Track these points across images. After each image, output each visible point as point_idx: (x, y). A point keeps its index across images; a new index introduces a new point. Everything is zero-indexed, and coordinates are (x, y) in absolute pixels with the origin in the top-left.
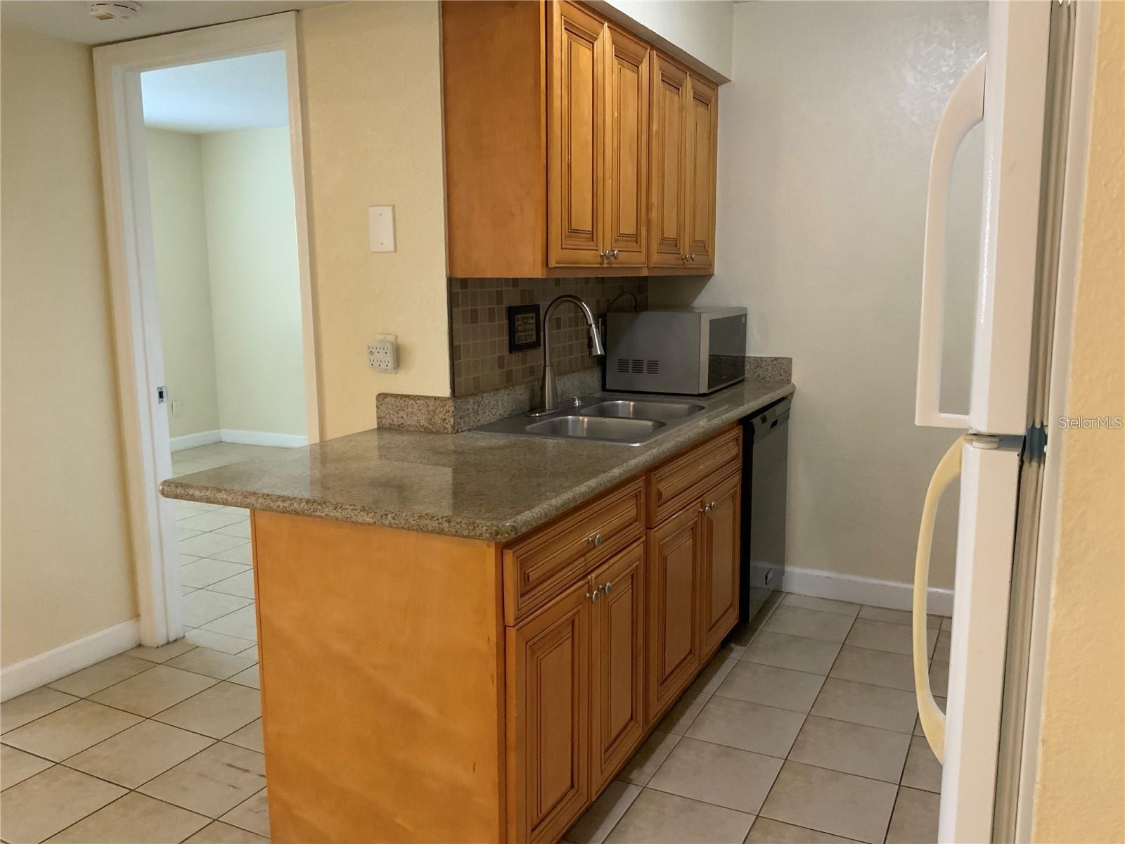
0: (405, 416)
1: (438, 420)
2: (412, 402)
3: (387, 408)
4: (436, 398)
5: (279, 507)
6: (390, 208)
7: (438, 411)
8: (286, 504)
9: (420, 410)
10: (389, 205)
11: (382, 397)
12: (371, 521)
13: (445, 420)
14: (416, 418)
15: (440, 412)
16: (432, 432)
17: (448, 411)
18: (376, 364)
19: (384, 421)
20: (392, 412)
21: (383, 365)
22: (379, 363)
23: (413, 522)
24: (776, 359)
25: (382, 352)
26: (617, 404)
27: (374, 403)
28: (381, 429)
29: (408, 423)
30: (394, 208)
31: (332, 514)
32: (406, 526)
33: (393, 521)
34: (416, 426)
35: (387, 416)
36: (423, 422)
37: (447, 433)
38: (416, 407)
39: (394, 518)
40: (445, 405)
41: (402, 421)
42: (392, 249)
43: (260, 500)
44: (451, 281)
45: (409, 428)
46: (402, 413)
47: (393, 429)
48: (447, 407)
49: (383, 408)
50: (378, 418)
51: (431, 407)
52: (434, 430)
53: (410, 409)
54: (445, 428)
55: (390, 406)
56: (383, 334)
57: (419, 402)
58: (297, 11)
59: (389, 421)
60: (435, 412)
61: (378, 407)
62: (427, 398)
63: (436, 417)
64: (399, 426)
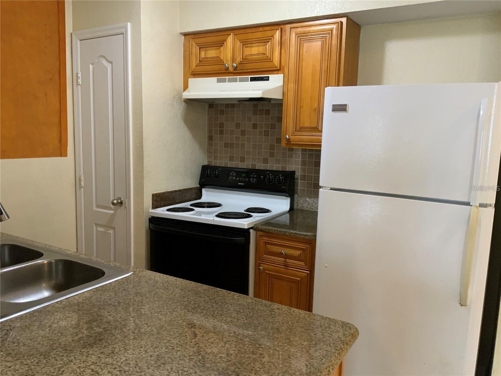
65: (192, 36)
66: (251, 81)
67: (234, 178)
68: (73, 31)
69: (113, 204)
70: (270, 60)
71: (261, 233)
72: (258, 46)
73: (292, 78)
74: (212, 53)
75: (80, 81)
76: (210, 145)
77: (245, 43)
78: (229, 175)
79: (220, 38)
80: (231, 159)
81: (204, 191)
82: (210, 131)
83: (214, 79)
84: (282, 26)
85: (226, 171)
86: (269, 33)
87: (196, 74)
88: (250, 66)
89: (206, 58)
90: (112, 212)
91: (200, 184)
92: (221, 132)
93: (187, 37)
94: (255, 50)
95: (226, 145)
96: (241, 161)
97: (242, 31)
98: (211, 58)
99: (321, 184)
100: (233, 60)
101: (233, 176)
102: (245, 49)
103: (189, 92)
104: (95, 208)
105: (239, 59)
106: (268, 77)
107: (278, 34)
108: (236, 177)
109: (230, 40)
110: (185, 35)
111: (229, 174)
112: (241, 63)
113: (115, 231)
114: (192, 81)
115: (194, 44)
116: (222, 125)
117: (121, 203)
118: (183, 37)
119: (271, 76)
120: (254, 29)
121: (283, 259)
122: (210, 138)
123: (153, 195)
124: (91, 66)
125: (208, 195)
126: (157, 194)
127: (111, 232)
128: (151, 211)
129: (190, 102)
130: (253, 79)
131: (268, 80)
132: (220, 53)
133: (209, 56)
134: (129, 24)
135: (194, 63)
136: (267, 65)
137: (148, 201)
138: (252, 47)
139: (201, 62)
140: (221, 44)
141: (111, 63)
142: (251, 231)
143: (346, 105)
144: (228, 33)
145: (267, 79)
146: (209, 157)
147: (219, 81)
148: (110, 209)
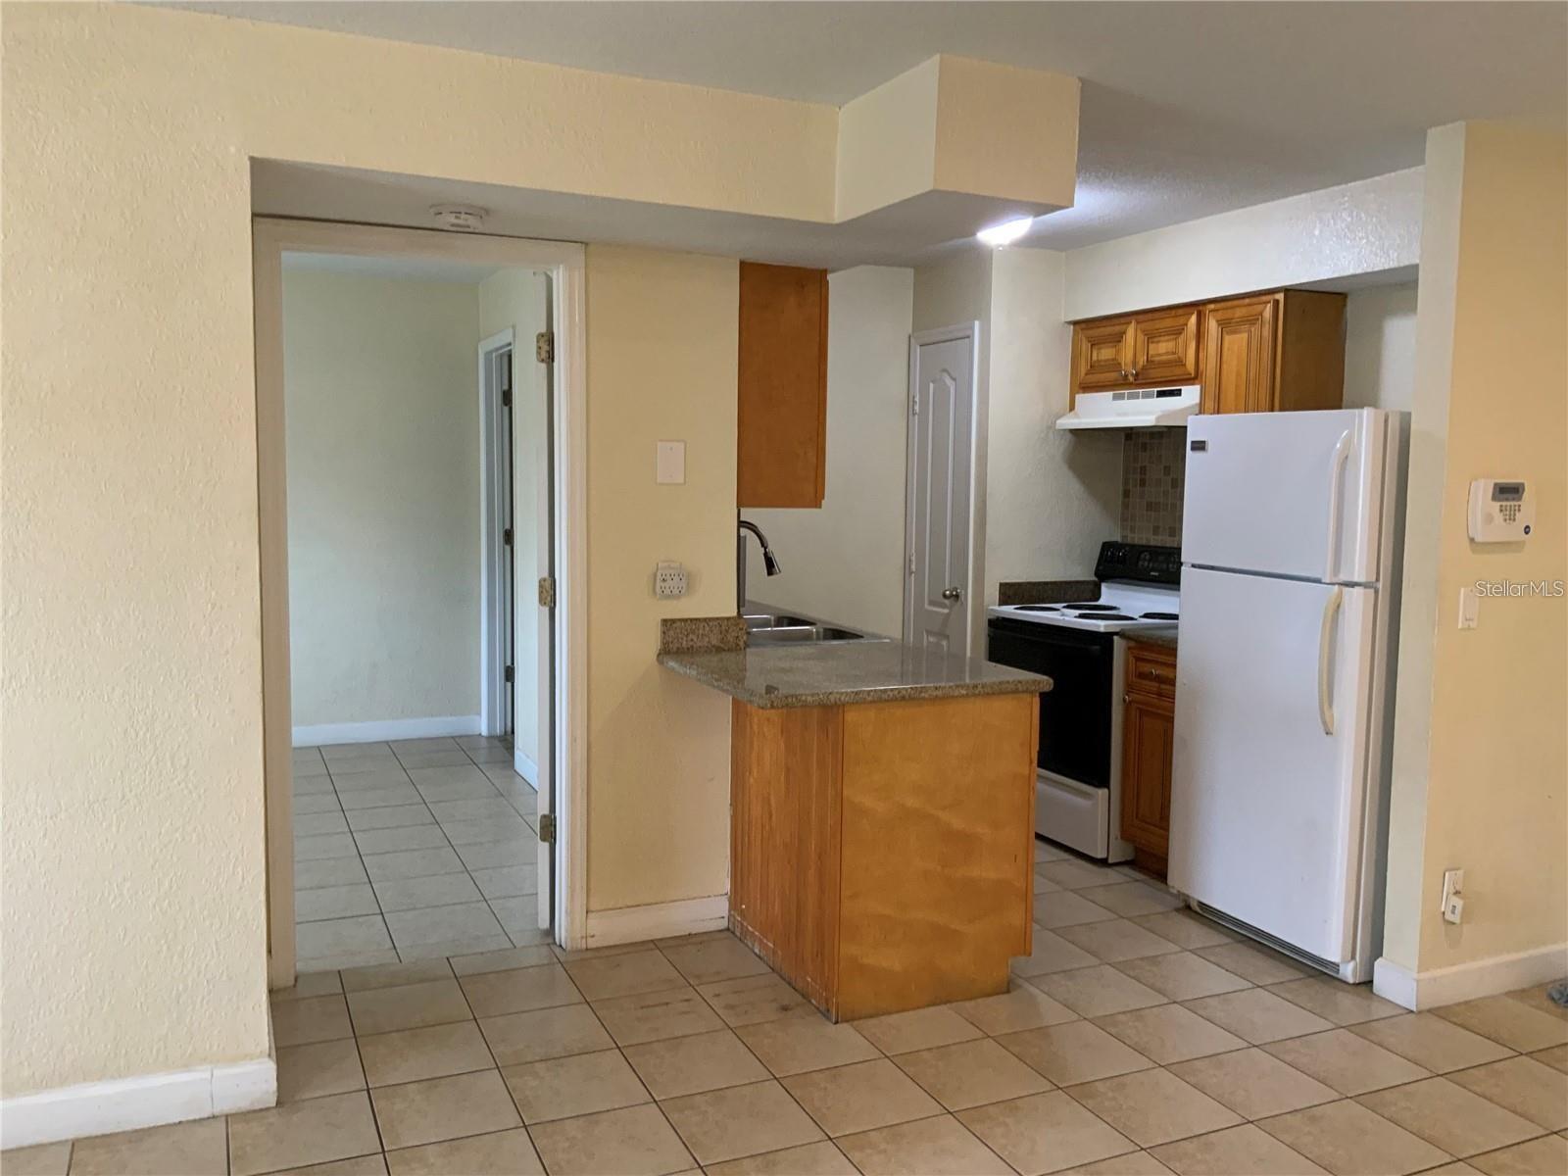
0: (695, 639)
2: (703, 624)
3: (675, 633)
4: (728, 619)
6: (682, 444)
7: (731, 630)
9: (712, 631)
10: (680, 441)
11: (667, 624)
13: (738, 637)
14: (707, 639)
15: (733, 631)
16: (724, 651)
17: (742, 630)
18: (667, 591)
19: (671, 646)
20: (680, 635)
21: (676, 591)
22: (672, 589)
25: (675, 579)
27: (659, 629)
28: (667, 652)
29: (699, 645)
30: (685, 442)
34: (708, 647)
35: (673, 641)
36: (714, 642)
37: (740, 650)
38: (707, 628)
40: (738, 624)
41: (691, 643)
42: (682, 481)
45: (699, 650)
46: (691, 636)
47: (681, 653)
48: (740, 626)
49: (671, 633)
50: (664, 644)
51: (723, 628)
52: (726, 648)
53: (701, 632)
54: (738, 645)
55: (678, 631)
56: (667, 561)
57: (711, 624)
58: (587, 244)
59: (676, 645)
60: (727, 631)
61: (664, 633)
62: (718, 619)
63: (729, 637)
64: (688, 649)
65: (1083, 326)
66: (1157, 397)
67: (1146, 564)
68: (913, 331)
69: (945, 596)
70: (1181, 363)
71: (1132, 644)
72: (1168, 341)
73: (1212, 389)
74: (1106, 353)
75: (917, 408)
76: (1126, 506)
77: (1151, 337)
78: (1138, 558)
79: (1117, 329)
80: (1156, 531)
81: (1104, 587)
82: (1126, 482)
83: (1110, 394)
84: (1201, 308)
85: (1138, 550)
86: (1182, 320)
87: (1087, 388)
88: (1155, 374)
89: (1098, 361)
90: (946, 611)
91: (1096, 574)
92: (1143, 483)
93: (1078, 327)
94: (1163, 348)
95: (1150, 506)
96: (1170, 536)
97: (1150, 316)
98: (1106, 361)
99: (1183, 560)
100: (1134, 363)
101: (1145, 560)
102: (1151, 346)
103: (1077, 416)
104: (926, 606)
105: (1142, 360)
106: (1180, 390)
107: (1193, 319)
108: (1150, 561)
109: (1131, 331)
110: (1075, 323)
111: (1139, 556)
112: (1144, 368)
113: (949, 642)
114: (1082, 399)
115: (1084, 339)
116: (1143, 470)
117: (957, 596)
118: (1072, 327)
119: (1184, 389)
120: (1163, 313)
121: (1157, 685)
122: (1126, 494)
123: (1001, 585)
124: (931, 385)
125: (1109, 595)
126: (1007, 584)
127: (944, 643)
128: (997, 608)
129: (1078, 434)
130: (1161, 394)
131: (1180, 394)
132: (1118, 352)
133: (1103, 358)
134: (977, 323)
135: (1083, 369)
136: (1178, 372)
137: (992, 593)
138: (1158, 342)
139: (1093, 367)
140: (1118, 338)
141: (954, 379)
142: (1115, 638)
143: (1204, 442)
144: (1128, 319)
145: (1178, 393)
146: (1123, 528)
147: (1115, 398)
148: (944, 606)
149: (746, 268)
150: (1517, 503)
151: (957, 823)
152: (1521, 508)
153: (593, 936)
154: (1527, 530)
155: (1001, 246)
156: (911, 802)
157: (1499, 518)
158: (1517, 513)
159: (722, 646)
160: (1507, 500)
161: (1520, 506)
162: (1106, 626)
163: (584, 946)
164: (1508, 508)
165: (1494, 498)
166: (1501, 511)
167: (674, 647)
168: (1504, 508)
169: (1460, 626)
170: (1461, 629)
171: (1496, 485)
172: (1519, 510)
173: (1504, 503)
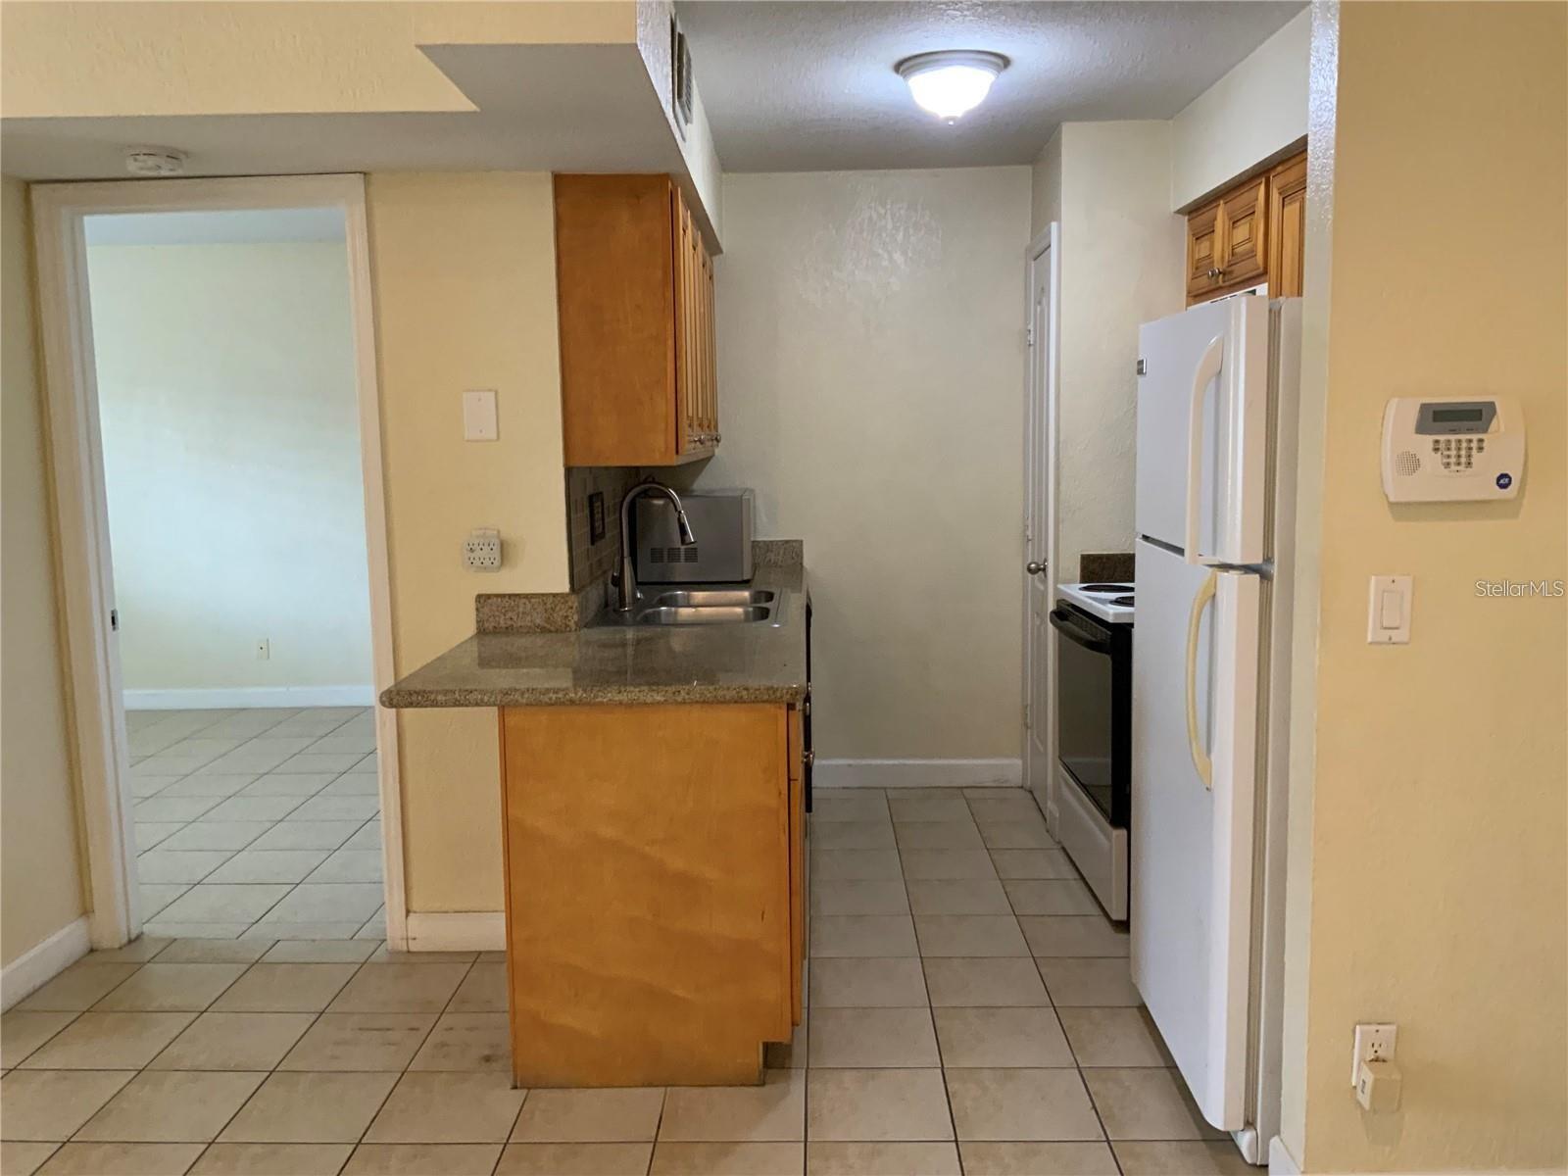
0: (515, 618)
1: (558, 618)
2: (524, 600)
3: (491, 610)
4: (555, 595)
5: (550, 699)
6: (493, 394)
7: (558, 608)
8: (560, 695)
9: (535, 609)
10: (490, 390)
11: (482, 599)
12: (662, 699)
13: (567, 617)
14: (529, 618)
15: (561, 609)
16: (550, 631)
17: (572, 608)
18: (477, 563)
19: (486, 625)
20: (497, 613)
21: (487, 563)
22: (482, 560)
23: (709, 695)
24: (787, 542)
25: (486, 549)
26: (677, 595)
27: (473, 605)
28: (482, 632)
29: (519, 624)
30: (496, 393)
31: (617, 699)
32: (702, 700)
33: (687, 697)
34: (530, 627)
35: (491, 619)
36: (538, 621)
37: (570, 631)
38: (529, 606)
39: (688, 694)
40: (567, 602)
41: (509, 623)
42: (494, 436)
43: (526, 696)
44: (569, 471)
45: (520, 630)
46: (509, 614)
47: (499, 633)
48: (570, 604)
49: (486, 610)
50: (478, 622)
51: (549, 606)
52: (552, 629)
53: (521, 610)
54: (567, 626)
55: (494, 608)
56: (481, 529)
57: (533, 600)
58: (365, 174)
59: (493, 624)
60: (553, 609)
61: (477, 609)
62: (543, 595)
63: (555, 615)
64: (507, 628)
65: (1192, 214)
68: (1030, 243)
70: (1254, 252)
72: (1245, 225)
73: (1274, 286)
74: (1204, 250)
75: (1032, 337)
77: (1234, 221)
79: (1212, 212)
84: (1269, 173)
87: (1194, 298)
88: (1237, 270)
89: (1200, 260)
94: (1242, 234)
97: (1234, 191)
98: (1204, 259)
100: (1223, 259)
102: (1234, 233)
105: (1228, 254)
107: (1262, 189)
109: (1220, 215)
110: (1185, 213)
112: (1229, 264)
115: (1190, 232)
118: (1186, 218)
119: (1258, 289)
120: (1243, 186)
123: (1084, 558)
124: (1038, 308)
126: (1089, 556)
132: (1212, 245)
133: (1202, 255)
134: (1054, 225)
136: (1251, 265)
138: (1239, 227)
139: (1197, 269)
140: (1212, 227)
149: (562, 183)
150: (1475, 437)
151: (676, 863)
152: (1485, 445)
153: (415, 939)
154: (1503, 481)
155: (952, 119)
156: (607, 832)
157: (1431, 461)
158: (1474, 452)
159: (548, 626)
160: (1453, 431)
161: (1481, 441)
162: (1116, 615)
163: (405, 949)
164: (1453, 445)
165: (1421, 429)
166: (1436, 450)
167: (489, 625)
168: (1442, 446)
169: (1369, 640)
170: (1371, 643)
171: (1424, 407)
172: (1480, 449)
173: (1442, 438)
